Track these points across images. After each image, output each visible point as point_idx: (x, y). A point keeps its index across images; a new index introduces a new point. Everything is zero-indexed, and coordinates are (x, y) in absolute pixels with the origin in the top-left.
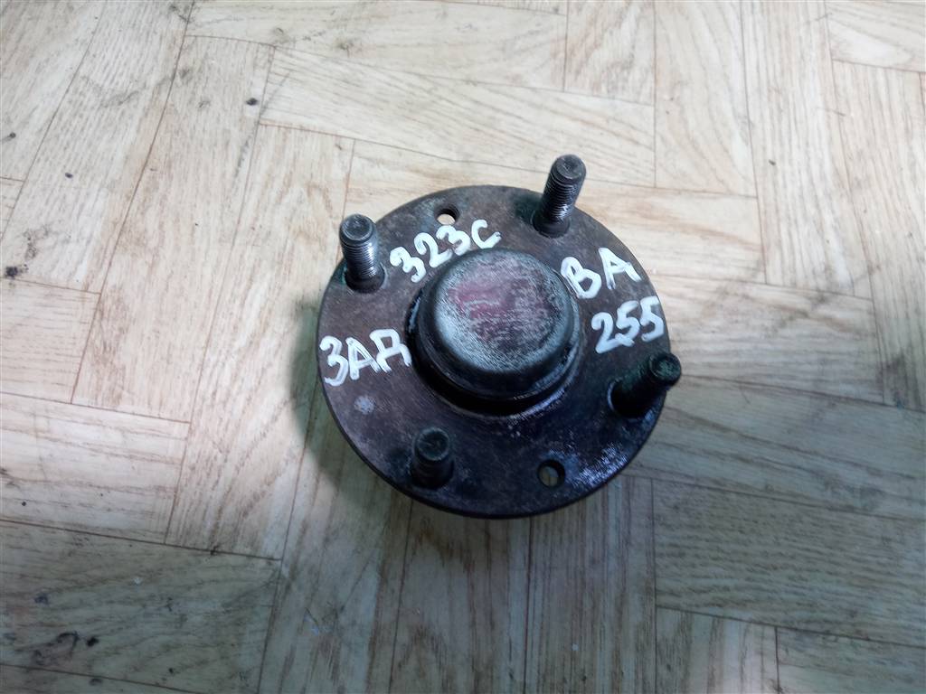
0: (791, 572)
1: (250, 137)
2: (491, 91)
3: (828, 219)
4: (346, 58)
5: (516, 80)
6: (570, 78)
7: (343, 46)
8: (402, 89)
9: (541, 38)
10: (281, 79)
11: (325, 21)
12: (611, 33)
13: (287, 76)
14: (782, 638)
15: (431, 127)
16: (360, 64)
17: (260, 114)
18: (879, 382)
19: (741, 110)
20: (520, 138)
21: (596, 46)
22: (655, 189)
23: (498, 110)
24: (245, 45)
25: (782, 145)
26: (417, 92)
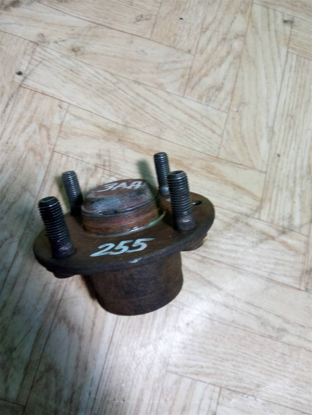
0: (234, 363)
1: (15, 93)
2: (147, 89)
3: (298, 190)
4: (74, 57)
5: (160, 86)
6: (188, 90)
7: (74, 50)
8: (100, 79)
9: (178, 65)
10: (36, 63)
11: (67, 34)
12: (215, 69)
13: (40, 62)
14: (223, 393)
15: (111, 104)
16: (81, 61)
17: (23, 81)
18: (300, 278)
19: (270, 124)
20: (156, 118)
21: (206, 75)
22: (217, 159)
23: (148, 101)
24: (22, 40)
25: (286, 146)
26: (108, 83)
